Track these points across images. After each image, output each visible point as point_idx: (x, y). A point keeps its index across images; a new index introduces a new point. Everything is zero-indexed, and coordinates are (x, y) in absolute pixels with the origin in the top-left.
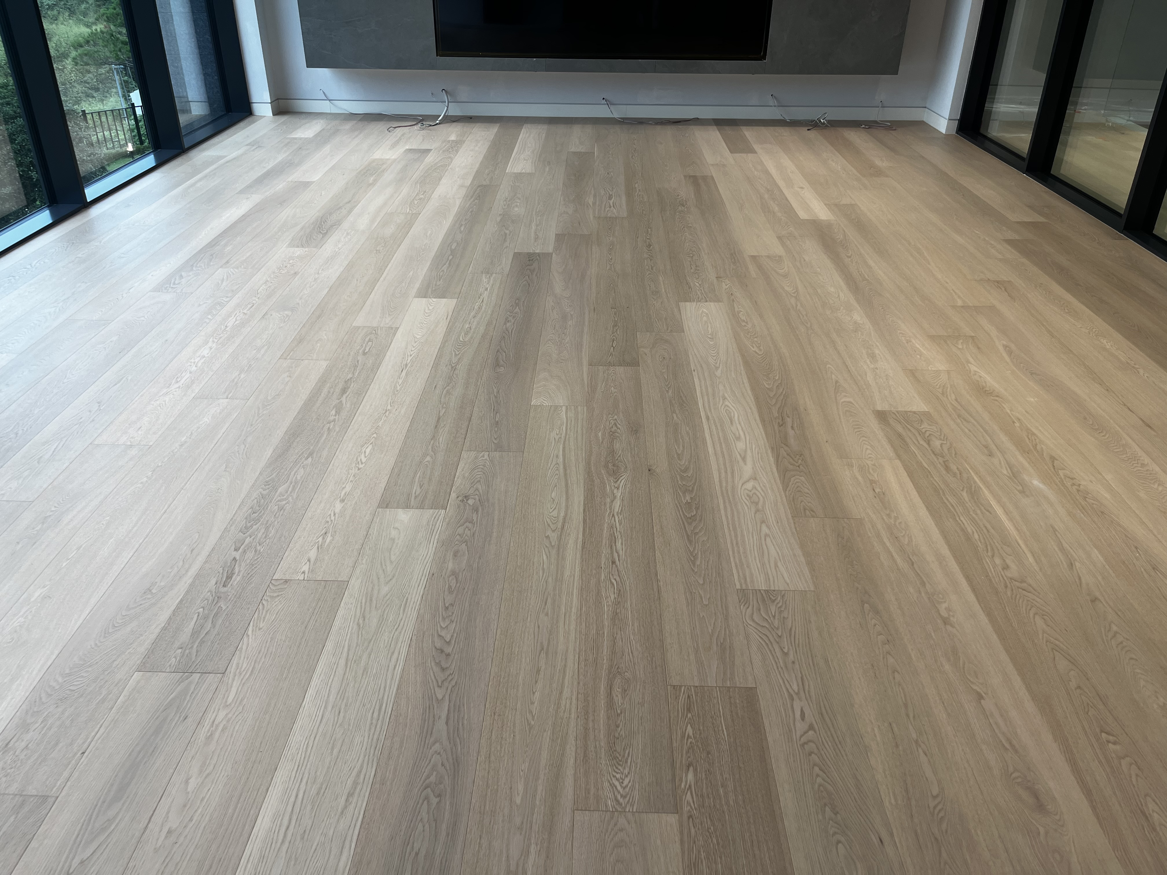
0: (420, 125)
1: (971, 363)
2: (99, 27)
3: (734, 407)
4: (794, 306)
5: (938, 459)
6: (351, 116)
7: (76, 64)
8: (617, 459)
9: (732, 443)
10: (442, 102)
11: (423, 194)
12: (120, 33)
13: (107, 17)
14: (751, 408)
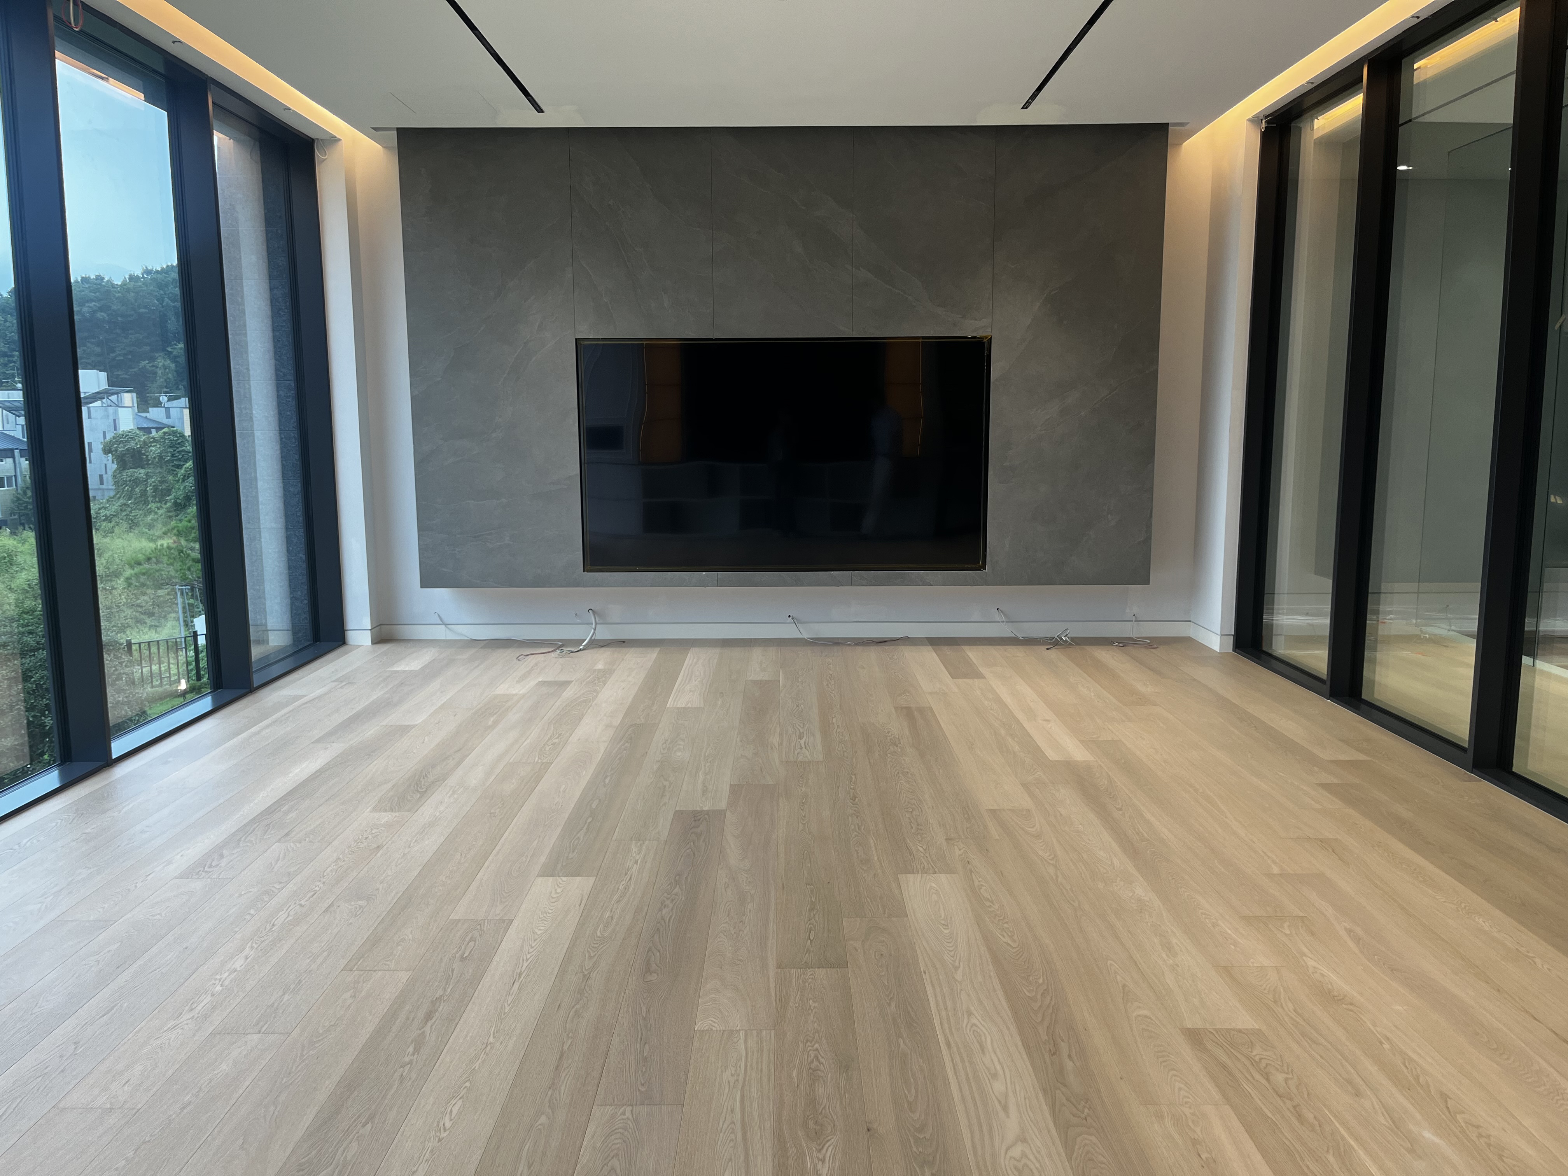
0: (558, 652)
1: (1306, 956)
2: (166, 542)
3: (984, 1026)
4: (1054, 877)
5: (1285, 1103)
6: (472, 643)
7: (130, 585)
8: (821, 1113)
9: (986, 1085)
10: (587, 624)
11: (557, 738)
12: (192, 549)
13: (178, 531)
14: (1008, 1028)
